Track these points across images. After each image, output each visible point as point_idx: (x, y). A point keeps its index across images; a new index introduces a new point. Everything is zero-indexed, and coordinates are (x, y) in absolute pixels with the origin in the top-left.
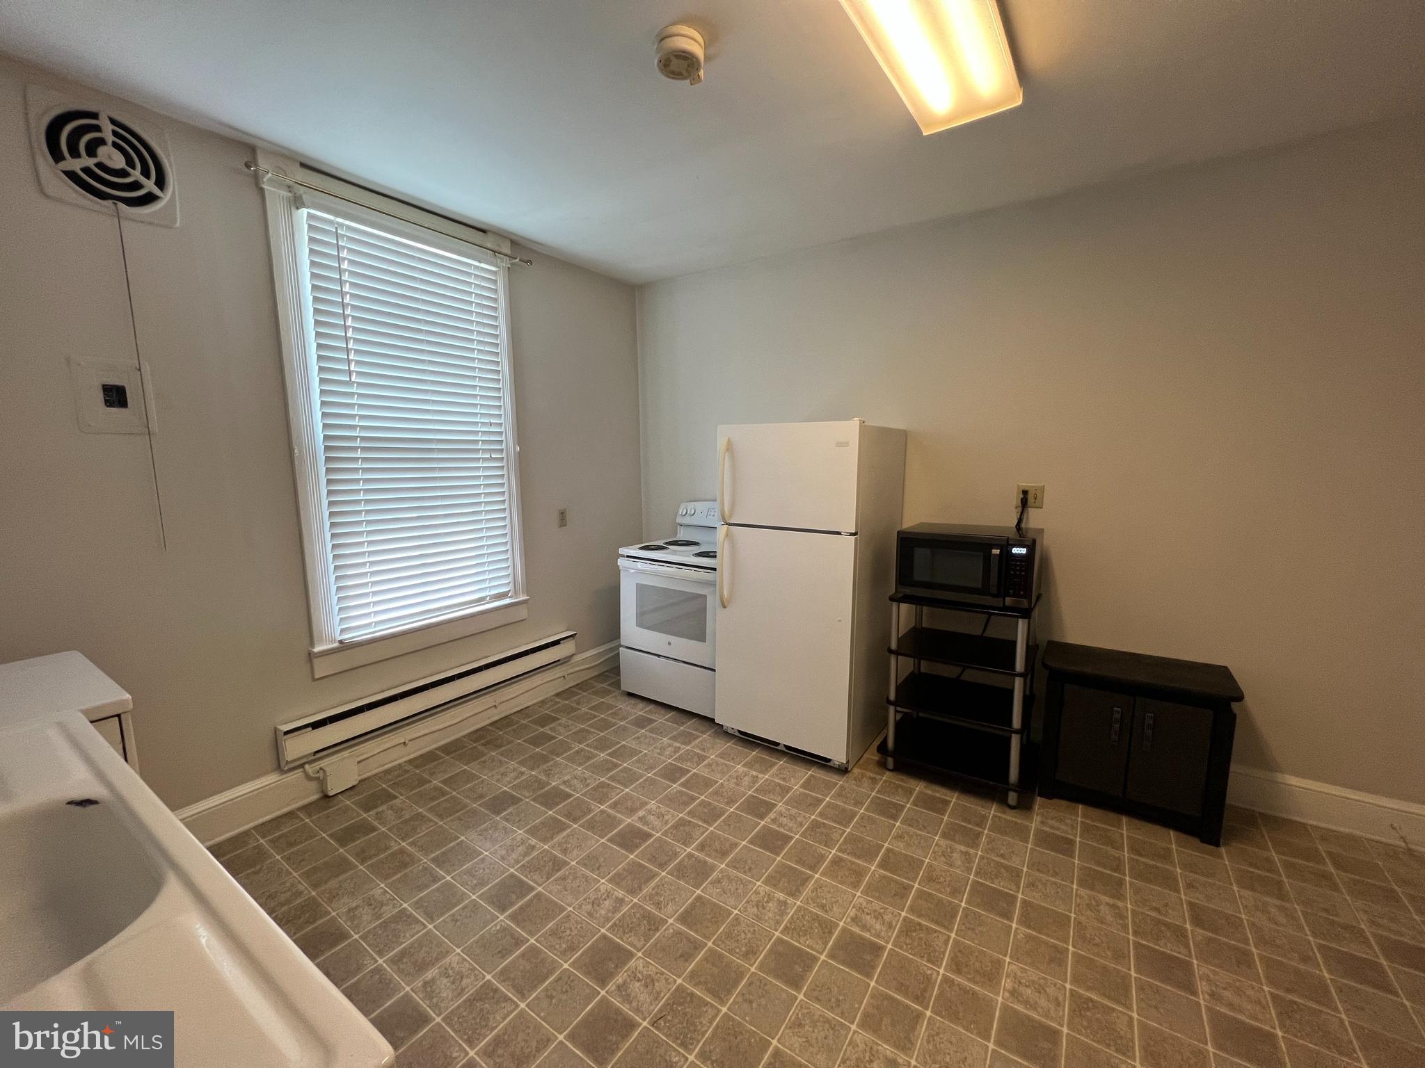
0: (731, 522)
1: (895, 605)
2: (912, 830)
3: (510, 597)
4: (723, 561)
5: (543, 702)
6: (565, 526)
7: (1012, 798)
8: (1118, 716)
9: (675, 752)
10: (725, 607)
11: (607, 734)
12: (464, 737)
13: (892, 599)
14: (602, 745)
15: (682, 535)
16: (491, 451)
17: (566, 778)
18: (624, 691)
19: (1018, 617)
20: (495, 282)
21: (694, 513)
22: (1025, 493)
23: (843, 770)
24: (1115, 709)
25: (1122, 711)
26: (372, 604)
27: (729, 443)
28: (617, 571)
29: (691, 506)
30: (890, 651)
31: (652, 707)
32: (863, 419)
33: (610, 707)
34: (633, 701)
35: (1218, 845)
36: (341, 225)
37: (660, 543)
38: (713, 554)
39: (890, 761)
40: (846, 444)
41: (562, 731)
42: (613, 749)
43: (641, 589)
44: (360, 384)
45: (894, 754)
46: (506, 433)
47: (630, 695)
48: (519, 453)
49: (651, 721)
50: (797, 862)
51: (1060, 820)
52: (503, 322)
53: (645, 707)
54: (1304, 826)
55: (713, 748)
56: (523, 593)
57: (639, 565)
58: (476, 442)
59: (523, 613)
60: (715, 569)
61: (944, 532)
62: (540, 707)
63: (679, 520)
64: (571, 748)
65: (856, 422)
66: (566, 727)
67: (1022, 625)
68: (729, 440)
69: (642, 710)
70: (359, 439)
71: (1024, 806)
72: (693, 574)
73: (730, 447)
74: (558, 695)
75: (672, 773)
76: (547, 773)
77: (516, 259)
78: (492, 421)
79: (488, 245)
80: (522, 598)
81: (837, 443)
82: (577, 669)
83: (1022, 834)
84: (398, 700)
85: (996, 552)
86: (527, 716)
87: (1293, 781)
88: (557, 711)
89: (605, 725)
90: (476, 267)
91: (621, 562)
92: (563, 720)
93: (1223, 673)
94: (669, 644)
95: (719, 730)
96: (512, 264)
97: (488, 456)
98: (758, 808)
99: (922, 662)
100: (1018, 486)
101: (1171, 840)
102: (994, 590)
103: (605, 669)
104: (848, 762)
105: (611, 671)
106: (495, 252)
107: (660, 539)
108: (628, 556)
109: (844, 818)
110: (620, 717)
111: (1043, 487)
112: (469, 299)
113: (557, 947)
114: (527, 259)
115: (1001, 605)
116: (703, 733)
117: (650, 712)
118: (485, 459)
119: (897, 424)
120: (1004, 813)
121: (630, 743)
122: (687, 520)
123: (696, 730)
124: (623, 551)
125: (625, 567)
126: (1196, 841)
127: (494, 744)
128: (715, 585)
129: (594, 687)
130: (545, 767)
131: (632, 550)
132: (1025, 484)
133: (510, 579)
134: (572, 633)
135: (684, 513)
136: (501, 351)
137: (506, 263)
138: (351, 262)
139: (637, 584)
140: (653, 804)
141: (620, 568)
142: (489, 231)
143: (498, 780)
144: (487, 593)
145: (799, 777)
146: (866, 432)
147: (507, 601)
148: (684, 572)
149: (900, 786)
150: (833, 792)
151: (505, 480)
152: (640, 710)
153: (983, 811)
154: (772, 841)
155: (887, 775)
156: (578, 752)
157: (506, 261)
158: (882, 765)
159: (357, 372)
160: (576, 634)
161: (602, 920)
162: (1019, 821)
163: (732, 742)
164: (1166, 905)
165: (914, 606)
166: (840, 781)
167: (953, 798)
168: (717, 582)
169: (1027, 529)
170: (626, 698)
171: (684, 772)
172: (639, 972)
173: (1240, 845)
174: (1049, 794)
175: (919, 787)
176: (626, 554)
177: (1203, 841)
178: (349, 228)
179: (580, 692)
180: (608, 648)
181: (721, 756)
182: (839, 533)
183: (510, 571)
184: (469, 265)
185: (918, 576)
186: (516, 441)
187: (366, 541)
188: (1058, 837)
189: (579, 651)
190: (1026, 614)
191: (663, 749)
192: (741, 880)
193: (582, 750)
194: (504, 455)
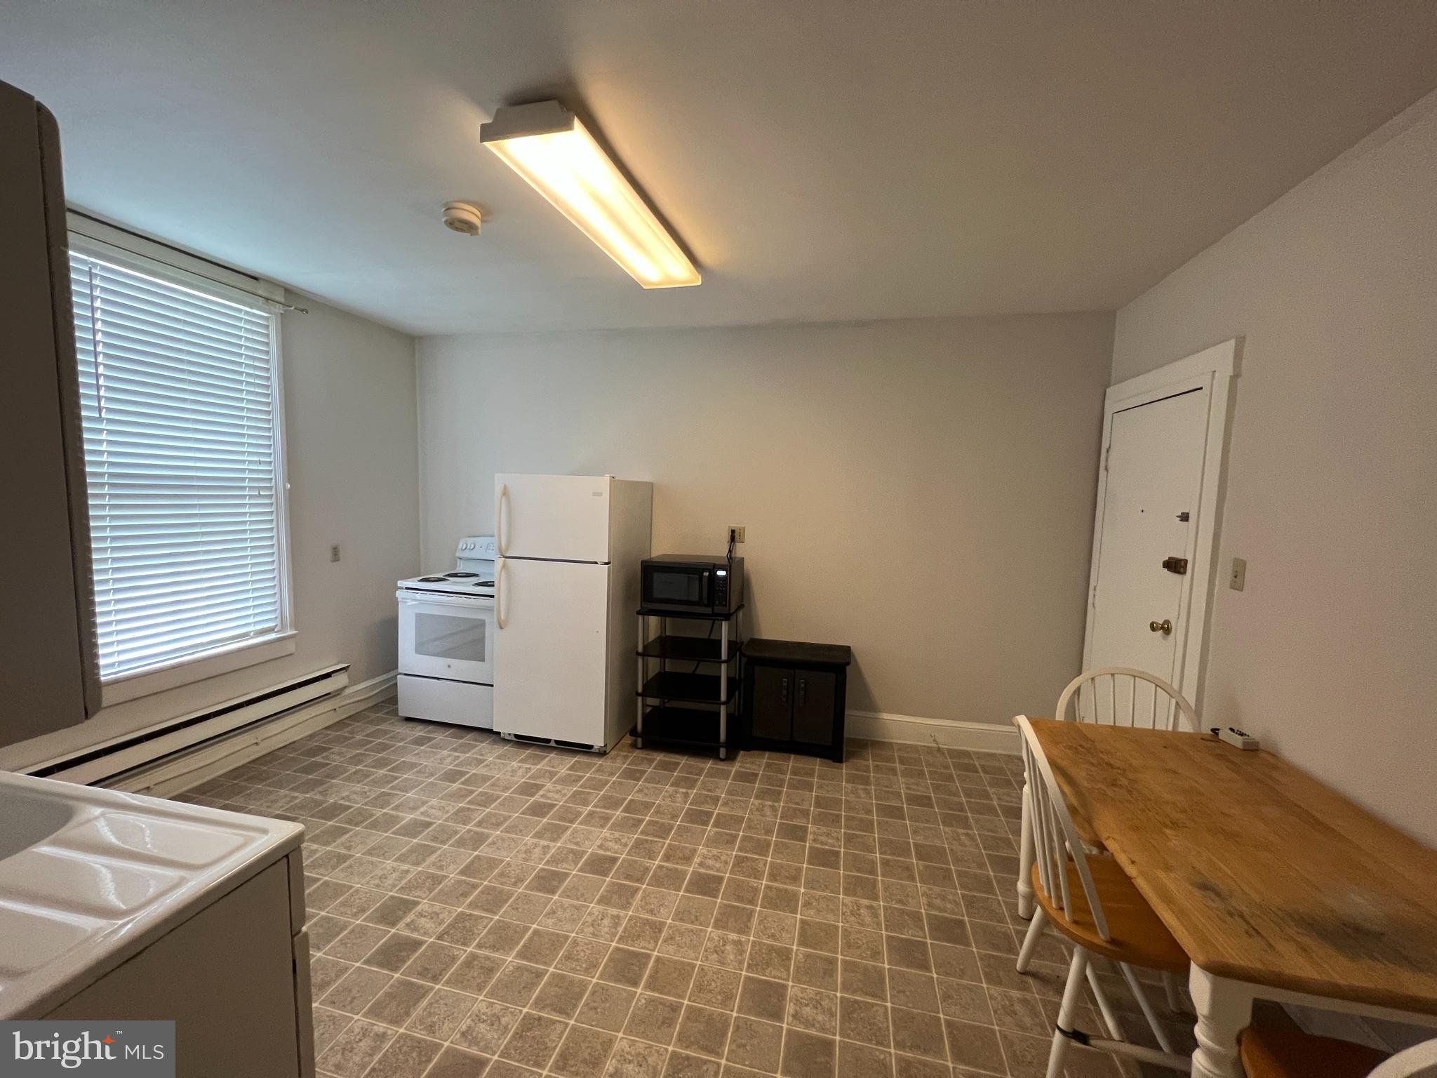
0: (507, 555)
1: (640, 618)
2: (650, 785)
3: (276, 632)
4: (500, 590)
5: (311, 736)
6: (338, 560)
7: (723, 753)
8: (785, 684)
9: (455, 760)
10: (502, 628)
11: (385, 755)
12: (220, 776)
13: (638, 613)
14: (380, 764)
15: (461, 568)
16: (260, 488)
17: (344, 795)
18: (402, 717)
19: (723, 620)
20: (267, 327)
21: (474, 547)
22: (733, 531)
23: (602, 753)
24: (784, 679)
25: (788, 681)
26: (116, 643)
27: (505, 488)
28: (395, 603)
29: (470, 541)
30: (638, 654)
31: (431, 727)
32: (613, 475)
33: (386, 732)
34: (411, 725)
35: (841, 762)
36: (95, 265)
37: (441, 575)
38: (492, 583)
39: (640, 740)
40: (599, 494)
41: (335, 758)
42: (392, 766)
43: (420, 618)
44: (110, 421)
45: (642, 735)
46: (275, 470)
47: (409, 719)
48: (289, 490)
49: (430, 739)
50: (560, 820)
51: (752, 763)
52: (274, 364)
53: (425, 729)
54: (891, 744)
55: (490, 753)
56: (290, 628)
57: (419, 595)
58: (243, 479)
59: (290, 647)
60: (493, 596)
61: (673, 560)
62: (308, 740)
63: (459, 554)
64: (346, 771)
65: (607, 478)
66: (339, 754)
67: (725, 625)
68: (505, 486)
69: (421, 731)
70: (107, 475)
71: (731, 758)
72: (472, 601)
73: (505, 493)
74: (327, 728)
75: (451, 776)
76: (323, 793)
77: (291, 307)
78: (261, 459)
79: (260, 292)
80: (290, 632)
81: (594, 493)
82: (348, 702)
83: (726, 775)
84: (143, 742)
85: (706, 574)
86: (295, 750)
87: (886, 716)
88: (329, 741)
89: (384, 747)
90: (247, 313)
91: (399, 594)
92: (336, 749)
93: (847, 650)
94: (449, 666)
95: (497, 738)
96: (285, 311)
97: (257, 493)
98: (529, 789)
99: (667, 660)
100: (729, 527)
101: (817, 765)
102: (705, 601)
103: (381, 700)
104: (606, 745)
105: (387, 701)
106: (267, 299)
107: (441, 572)
108: (407, 588)
109: (599, 785)
110: (397, 740)
111: (745, 527)
112: (239, 342)
113: (348, 912)
114: (302, 307)
115: (711, 613)
116: (482, 742)
117: (430, 732)
118: (251, 497)
119: (645, 477)
120: (717, 764)
121: (410, 758)
122: (466, 554)
123: (476, 740)
124: (400, 583)
125: (403, 599)
126: (830, 762)
127: (260, 778)
128: (493, 610)
129: (369, 717)
130: (321, 789)
131: (410, 581)
132: (734, 525)
133: (278, 614)
134: (346, 665)
135: (464, 548)
136: (272, 392)
137: (279, 309)
138: (104, 300)
139: (417, 614)
140: (434, 802)
141: (399, 600)
142: (261, 279)
143: (268, 807)
144: (251, 628)
145: (564, 765)
146: (616, 485)
147: (273, 636)
148: (463, 600)
149: (646, 758)
150: (593, 769)
151: (274, 517)
152: (419, 731)
153: (702, 765)
154: (539, 810)
155: (637, 753)
156: (355, 773)
157: (279, 308)
158: (634, 746)
159: (107, 408)
160: (348, 667)
161: (390, 887)
162: (725, 768)
163: (509, 745)
164: (803, 800)
165: (660, 618)
166: (599, 762)
167: (683, 761)
168: (495, 608)
169: (735, 558)
170: (405, 723)
171: (463, 774)
172: (425, 912)
173: (854, 760)
174: (748, 748)
175: (659, 757)
176: (405, 586)
177: (834, 761)
178: (103, 268)
179: (352, 723)
180: (384, 678)
181: (499, 757)
182: (596, 563)
183: (277, 606)
184: (240, 311)
185: (657, 594)
186: (286, 479)
187: (111, 579)
188: (748, 773)
189: (353, 682)
190: (727, 617)
191: (442, 759)
192: (513, 839)
193: (360, 770)
194: (273, 492)
